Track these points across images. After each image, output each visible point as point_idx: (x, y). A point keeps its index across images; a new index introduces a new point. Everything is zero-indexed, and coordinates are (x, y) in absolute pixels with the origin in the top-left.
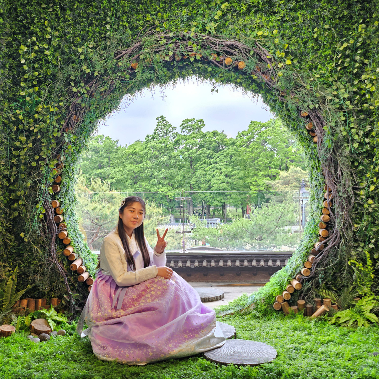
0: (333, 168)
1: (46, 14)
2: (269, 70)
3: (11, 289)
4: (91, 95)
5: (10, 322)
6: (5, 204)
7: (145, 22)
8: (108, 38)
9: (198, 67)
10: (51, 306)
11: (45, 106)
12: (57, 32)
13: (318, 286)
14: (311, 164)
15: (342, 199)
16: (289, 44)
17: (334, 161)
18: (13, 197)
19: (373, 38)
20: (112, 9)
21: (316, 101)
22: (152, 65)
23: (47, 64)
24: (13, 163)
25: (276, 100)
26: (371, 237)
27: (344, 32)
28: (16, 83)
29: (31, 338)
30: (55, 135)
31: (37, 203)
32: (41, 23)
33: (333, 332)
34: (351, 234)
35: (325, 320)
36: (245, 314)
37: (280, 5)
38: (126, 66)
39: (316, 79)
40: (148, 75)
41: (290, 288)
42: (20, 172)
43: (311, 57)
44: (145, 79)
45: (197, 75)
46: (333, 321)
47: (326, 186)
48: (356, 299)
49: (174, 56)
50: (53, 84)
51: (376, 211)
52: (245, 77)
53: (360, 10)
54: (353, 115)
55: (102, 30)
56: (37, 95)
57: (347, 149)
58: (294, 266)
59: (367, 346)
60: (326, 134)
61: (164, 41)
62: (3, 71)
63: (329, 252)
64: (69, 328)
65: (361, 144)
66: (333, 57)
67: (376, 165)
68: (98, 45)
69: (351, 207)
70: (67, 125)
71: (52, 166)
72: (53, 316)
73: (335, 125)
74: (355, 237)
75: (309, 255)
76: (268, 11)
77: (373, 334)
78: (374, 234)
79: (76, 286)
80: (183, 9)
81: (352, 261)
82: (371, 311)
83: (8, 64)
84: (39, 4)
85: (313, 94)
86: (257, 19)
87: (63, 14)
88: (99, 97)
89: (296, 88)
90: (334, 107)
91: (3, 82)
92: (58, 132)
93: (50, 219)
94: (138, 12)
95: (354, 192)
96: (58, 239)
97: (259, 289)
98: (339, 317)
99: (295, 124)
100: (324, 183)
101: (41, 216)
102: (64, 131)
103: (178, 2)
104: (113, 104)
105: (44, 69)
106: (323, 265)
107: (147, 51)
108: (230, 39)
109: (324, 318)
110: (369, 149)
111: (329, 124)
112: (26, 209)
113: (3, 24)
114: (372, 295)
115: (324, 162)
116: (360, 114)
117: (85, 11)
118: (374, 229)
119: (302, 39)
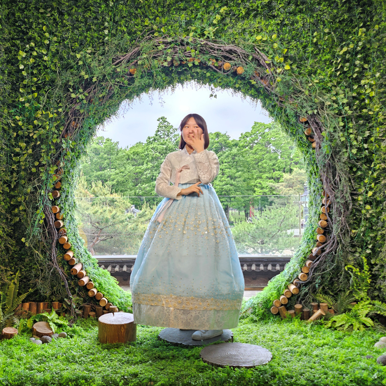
0: (331, 174)
1: (44, 19)
2: (267, 76)
3: (13, 293)
4: (89, 101)
5: (12, 325)
6: (6, 209)
7: (143, 26)
8: (107, 43)
9: (197, 72)
10: (53, 309)
11: (44, 113)
12: (56, 38)
13: (315, 291)
14: (309, 170)
15: (340, 205)
16: (288, 49)
17: (333, 167)
18: (14, 202)
19: (373, 42)
20: (110, 13)
21: (314, 107)
22: (150, 70)
23: (46, 70)
24: (13, 169)
25: (275, 105)
26: (369, 242)
27: (345, 36)
28: (15, 89)
29: (33, 341)
30: (54, 141)
31: (37, 208)
32: (40, 28)
33: (328, 336)
34: (348, 240)
35: (321, 324)
36: (243, 318)
37: (279, 8)
38: (125, 72)
39: (315, 84)
40: (146, 80)
41: (287, 293)
42: (20, 178)
43: (311, 61)
44: (143, 84)
45: (196, 80)
46: (329, 325)
47: (324, 192)
48: (353, 304)
49: (172, 61)
50: (52, 90)
51: (374, 216)
52: (244, 82)
53: (361, 13)
54: (352, 121)
55: (100, 35)
56: (36, 101)
57: (345, 155)
58: (292, 271)
59: (361, 349)
60: (325, 140)
61: (162, 46)
62: (2, 77)
63: (326, 258)
64: (70, 331)
65: (360, 150)
66: (333, 62)
67: (375, 170)
68: (96, 50)
69: (349, 213)
70: (67, 131)
71: (52, 172)
72: (54, 319)
73: (334, 131)
74: (353, 242)
75: (306, 260)
76: (268, 15)
77: (368, 338)
78: (372, 239)
79: (77, 290)
80: (181, 13)
81: (349, 266)
82: (367, 316)
83: (7, 69)
84: (37, 9)
85: (312, 100)
86: (256, 23)
87: (61, 19)
88: (98, 103)
89: (294, 93)
90: (332, 113)
91: (2, 89)
92: (57, 138)
93: (50, 225)
94: (136, 17)
95: (352, 197)
96: (58, 244)
97: (257, 293)
98: (335, 321)
99: (293, 129)
100: (322, 189)
101: (42, 222)
102: (63, 137)
103: (177, 7)
104: (112, 110)
105: (42, 75)
106: (320, 270)
107: (145, 56)
108: (228, 44)
109: (320, 321)
110: (368, 154)
111: (328, 130)
112: (27, 215)
113: (1, 30)
114: (368, 299)
115: (322, 168)
116: (359, 119)
117: (83, 16)
118: (372, 235)
119: (302, 43)
